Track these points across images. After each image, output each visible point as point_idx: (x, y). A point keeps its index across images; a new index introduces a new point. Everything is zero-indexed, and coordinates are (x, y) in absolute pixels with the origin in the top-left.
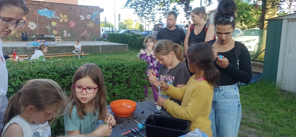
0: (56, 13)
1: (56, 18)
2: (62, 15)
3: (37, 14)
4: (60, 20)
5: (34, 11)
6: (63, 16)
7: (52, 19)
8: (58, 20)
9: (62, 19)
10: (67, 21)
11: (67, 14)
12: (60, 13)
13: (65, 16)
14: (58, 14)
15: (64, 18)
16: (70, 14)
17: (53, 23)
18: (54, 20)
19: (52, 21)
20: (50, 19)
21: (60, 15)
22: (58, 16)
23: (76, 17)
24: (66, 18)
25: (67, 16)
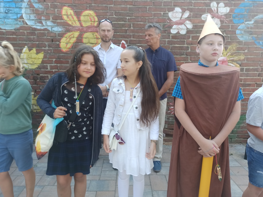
0: (40, 1)
1: (39, 27)
2: (70, 11)
6: (78, 14)
7: (19, 37)
8: (52, 42)
9: (71, 32)
10: (96, 42)
11: (100, 5)
12: (61, 3)
13: (86, 17)
14: (49, 4)
15: (81, 28)
16: (113, 5)
17: (27, 54)
18: (32, 37)
19: (21, 47)
20: (11, 36)
21: (62, 11)
22: (50, 19)
23: (147, 18)
24: (92, 25)
25: (97, 17)
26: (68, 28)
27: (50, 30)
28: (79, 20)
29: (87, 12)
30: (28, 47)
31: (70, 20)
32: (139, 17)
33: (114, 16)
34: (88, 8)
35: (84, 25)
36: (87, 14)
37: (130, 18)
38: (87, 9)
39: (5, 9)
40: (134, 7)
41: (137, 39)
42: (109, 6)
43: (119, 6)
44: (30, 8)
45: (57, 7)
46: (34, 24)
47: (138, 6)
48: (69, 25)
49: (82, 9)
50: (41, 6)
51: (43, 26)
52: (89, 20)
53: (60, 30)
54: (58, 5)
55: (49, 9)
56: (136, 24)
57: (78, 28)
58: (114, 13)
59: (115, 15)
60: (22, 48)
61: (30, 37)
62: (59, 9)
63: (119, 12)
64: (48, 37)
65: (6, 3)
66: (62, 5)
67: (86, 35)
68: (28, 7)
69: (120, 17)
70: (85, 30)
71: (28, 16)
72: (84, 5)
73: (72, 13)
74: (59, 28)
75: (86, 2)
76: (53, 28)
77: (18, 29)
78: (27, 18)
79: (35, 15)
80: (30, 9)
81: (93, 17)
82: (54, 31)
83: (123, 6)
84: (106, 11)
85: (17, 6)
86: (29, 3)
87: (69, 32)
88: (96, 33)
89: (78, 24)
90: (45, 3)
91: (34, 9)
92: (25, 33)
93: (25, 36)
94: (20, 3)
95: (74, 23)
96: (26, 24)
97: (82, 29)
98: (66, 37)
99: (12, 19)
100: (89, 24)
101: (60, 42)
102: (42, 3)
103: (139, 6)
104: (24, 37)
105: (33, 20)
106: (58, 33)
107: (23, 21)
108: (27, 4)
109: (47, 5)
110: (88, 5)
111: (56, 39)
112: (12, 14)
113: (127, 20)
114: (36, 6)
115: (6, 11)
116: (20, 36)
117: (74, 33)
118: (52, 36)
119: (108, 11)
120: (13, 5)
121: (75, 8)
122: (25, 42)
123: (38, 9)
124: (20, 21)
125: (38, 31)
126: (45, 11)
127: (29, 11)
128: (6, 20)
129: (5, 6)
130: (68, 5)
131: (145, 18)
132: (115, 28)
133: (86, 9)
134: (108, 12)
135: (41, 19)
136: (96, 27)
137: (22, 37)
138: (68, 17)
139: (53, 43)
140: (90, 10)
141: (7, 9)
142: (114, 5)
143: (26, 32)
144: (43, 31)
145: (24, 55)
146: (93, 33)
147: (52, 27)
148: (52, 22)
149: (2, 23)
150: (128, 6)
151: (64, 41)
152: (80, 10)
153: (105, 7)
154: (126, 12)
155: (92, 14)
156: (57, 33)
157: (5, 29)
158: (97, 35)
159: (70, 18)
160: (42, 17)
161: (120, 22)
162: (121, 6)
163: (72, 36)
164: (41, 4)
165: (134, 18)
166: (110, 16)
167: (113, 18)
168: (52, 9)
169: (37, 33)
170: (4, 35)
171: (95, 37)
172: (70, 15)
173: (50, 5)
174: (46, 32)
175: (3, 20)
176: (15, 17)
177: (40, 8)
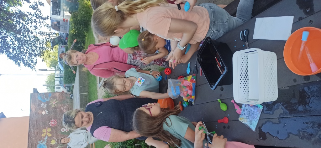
2: (43, 135)
20: (48, 146)
22: (44, 139)
50: (42, 141)
54: (41, 137)
87: (47, 135)
111: (49, 137)
153: (42, 128)
169: (47, 141)
176: (44, 146)
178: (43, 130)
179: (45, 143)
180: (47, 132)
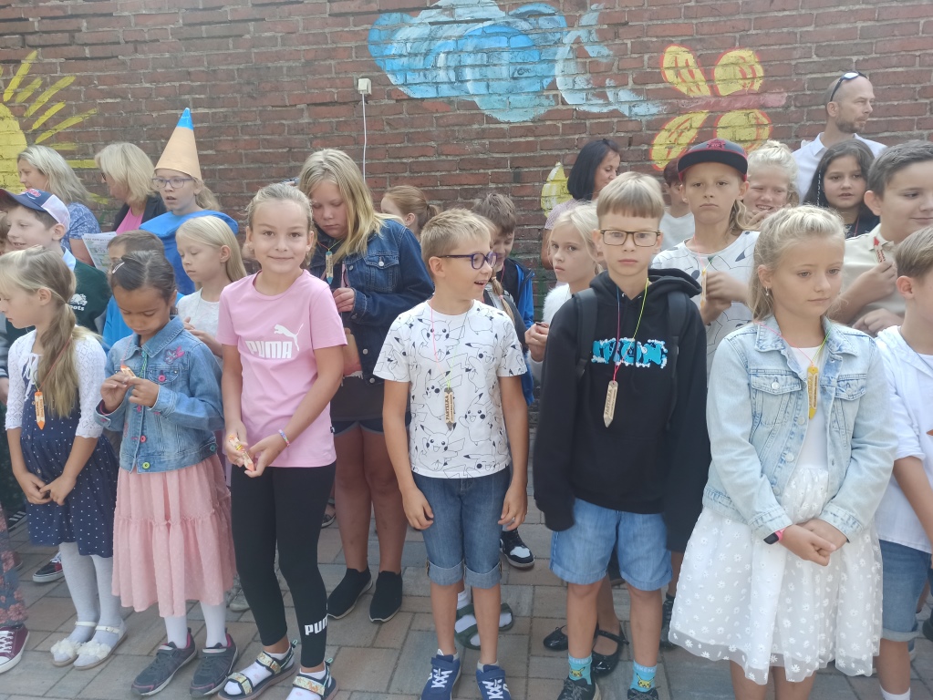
0: (603, 38)
1: (596, 107)
2: (685, 57)
3: (364, 85)
4: (661, 138)
5: (330, 54)
6: (707, 64)
7: (542, 139)
8: (630, 145)
9: (683, 114)
10: (754, 137)
11: (772, 31)
12: (662, 37)
13: (730, 69)
14: (629, 42)
15: (713, 100)
16: (813, 25)
17: (559, 183)
18: (577, 137)
19: (546, 166)
20: (522, 140)
21: (663, 57)
22: (627, 84)
23: (918, 53)
24: (747, 89)
25: (763, 66)
26: (676, 103)
27: (627, 114)
28: (709, 79)
29: (733, 55)
30: (564, 165)
31: (684, 81)
32: (891, 52)
33: (815, 58)
34: (737, 44)
35: (724, 90)
36: (732, 60)
37: (864, 60)
38: (734, 45)
39: (512, 69)
40: (878, 24)
41: (882, 119)
42: (800, 30)
43: (830, 27)
44: (577, 58)
45: (648, 48)
46: (584, 101)
47: (892, 19)
48: (680, 95)
49: (720, 48)
50: (605, 51)
51: (609, 104)
52: (739, 75)
53: (654, 110)
54: (652, 42)
55: (628, 56)
56: (883, 73)
57: (704, 102)
58: (813, 51)
59: (817, 55)
60: (548, 168)
61: (571, 137)
62: (656, 54)
63: (828, 46)
64: (618, 135)
65: (516, 53)
66: (663, 42)
67: (726, 119)
68: (571, 56)
69: (831, 58)
70: (724, 105)
71: (570, 80)
72: (726, 35)
73: (692, 61)
74: (650, 106)
75: (733, 28)
76: (634, 106)
77: (541, 119)
78: (566, 87)
79: (588, 76)
80: (577, 63)
81: (751, 67)
82: (636, 115)
83: (843, 26)
84: (789, 46)
85: (543, 58)
86: (575, 46)
87: (679, 115)
88: (756, 111)
89: (705, 90)
90: (617, 41)
91: (588, 60)
92: (557, 128)
93: (557, 135)
94: (553, 49)
95: (694, 89)
96: (564, 103)
97: (717, 103)
98: (669, 130)
99: (528, 92)
100: (736, 87)
101: (650, 144)
102: (610, 42)
103: (893, 22)
104: (555, 138)
105: (583, 90)
106: (648, 121)
107: (556, 96)
108: (569, 48)
109: (623, 46)
110: (737, 35)
111: (642, 136)
112: (529, 81)
113: (854, 65)
114: (593, 51)
115: (513, 73)
116: (546, 136)
117: (691, 116)
118: (630, 129)
119: (797, 45)
120: (535, 55)
121: (698, 47)
122: (555, 153)
123: (598, 59)
124: (547, 97)
125: (593, 119)
126: (616, 64)
127: (572, 67)
128: (512, 98)
129: (514, 61)
130: (680, 39)
131: (913, 53)
132: (814, 92)
133: (732, 47)
134: (795, 48)
135: (604, 87)
136: (757, 94)
137: (549, 138)
138: (678, 74)
139: (632, 148)
140: (742, 47)
141: (519, 67)
142: (817, 26)
143: (560, 125)
144: (608, 117)
145: (551, 187)
146: (748, 111)
147: (632, 105)
148: (633, 90)
149: (501, 107)
150: (860, 25)
151: (662, 141)
152: (714, 52)
153: (789, 33)
154: (852, 42)
155: (748, 59)
156: (644, 119)
157: (509, 123)
158: (760, 116)
159: (683, 77)
160: (607, 81)
161: (831, 72)
162: (838, 26)
163: (687, 124)
164: (607, 46)
165: (875, 59)
166: (800, 58)
167: (811, 62)
168: (636, 56)
169: (591, 124)
170: (505, 138)
171: (753, 122)
172: (683, 68)
173: (629, 45)
174: (615, 120)
175: (505, 99)
176: (537, 87)
177: (603, 56)
178: (747, 54)
179: (571, 99)
180: (717, 108)
